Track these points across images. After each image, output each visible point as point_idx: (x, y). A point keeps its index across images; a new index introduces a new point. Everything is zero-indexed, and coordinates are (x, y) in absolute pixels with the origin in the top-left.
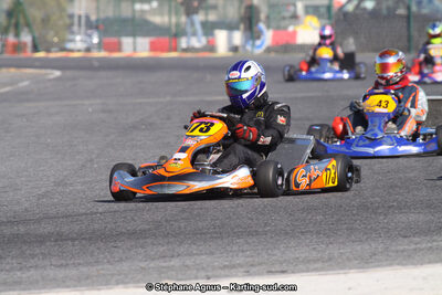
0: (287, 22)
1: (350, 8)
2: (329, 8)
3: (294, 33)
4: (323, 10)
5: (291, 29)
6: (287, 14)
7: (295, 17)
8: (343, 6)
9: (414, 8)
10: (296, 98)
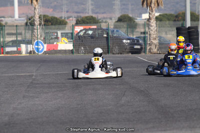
0: (53, 40)
1: (82, 34)
2: (72, 34)
3: (57, 45)
4: (70, 35)
5: (55, 43)
6: (53, 37)
7: (57, 38)
8: (79, 33)
9: (110, 34)
10: (58, 74)
